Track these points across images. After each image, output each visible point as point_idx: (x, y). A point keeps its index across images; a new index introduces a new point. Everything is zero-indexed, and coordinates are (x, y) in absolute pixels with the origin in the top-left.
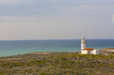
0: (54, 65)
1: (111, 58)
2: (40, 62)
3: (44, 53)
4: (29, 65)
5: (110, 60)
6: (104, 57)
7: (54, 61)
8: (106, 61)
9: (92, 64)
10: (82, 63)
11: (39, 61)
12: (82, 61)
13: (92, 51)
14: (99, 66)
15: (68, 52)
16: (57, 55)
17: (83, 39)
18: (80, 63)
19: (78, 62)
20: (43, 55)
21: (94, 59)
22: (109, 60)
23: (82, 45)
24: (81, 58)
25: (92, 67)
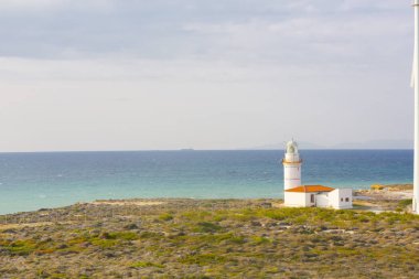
0: (162, 250)
1: (391, 222)
2: (114, 237)
3: (142, 204)
4: (67, 250)
5: (386, 232)
6: (367, 221)
7: (167, 234)
8: (369, 236)
9: (313, 247)
10: (275, 243)
11: (107, 236)
12: (277, 234)
13: (323, 196)
14: (337, 256)
15: (232, 200)
16: (187, 212)
17: (292, 147)
18: (265, 241)
19: (258, 239)
20: (136, 210)
21: (326, 229)
22: (382, 229)
23: (288, 171)
24: (275, 225)
25: (309, 258)
